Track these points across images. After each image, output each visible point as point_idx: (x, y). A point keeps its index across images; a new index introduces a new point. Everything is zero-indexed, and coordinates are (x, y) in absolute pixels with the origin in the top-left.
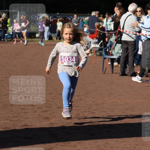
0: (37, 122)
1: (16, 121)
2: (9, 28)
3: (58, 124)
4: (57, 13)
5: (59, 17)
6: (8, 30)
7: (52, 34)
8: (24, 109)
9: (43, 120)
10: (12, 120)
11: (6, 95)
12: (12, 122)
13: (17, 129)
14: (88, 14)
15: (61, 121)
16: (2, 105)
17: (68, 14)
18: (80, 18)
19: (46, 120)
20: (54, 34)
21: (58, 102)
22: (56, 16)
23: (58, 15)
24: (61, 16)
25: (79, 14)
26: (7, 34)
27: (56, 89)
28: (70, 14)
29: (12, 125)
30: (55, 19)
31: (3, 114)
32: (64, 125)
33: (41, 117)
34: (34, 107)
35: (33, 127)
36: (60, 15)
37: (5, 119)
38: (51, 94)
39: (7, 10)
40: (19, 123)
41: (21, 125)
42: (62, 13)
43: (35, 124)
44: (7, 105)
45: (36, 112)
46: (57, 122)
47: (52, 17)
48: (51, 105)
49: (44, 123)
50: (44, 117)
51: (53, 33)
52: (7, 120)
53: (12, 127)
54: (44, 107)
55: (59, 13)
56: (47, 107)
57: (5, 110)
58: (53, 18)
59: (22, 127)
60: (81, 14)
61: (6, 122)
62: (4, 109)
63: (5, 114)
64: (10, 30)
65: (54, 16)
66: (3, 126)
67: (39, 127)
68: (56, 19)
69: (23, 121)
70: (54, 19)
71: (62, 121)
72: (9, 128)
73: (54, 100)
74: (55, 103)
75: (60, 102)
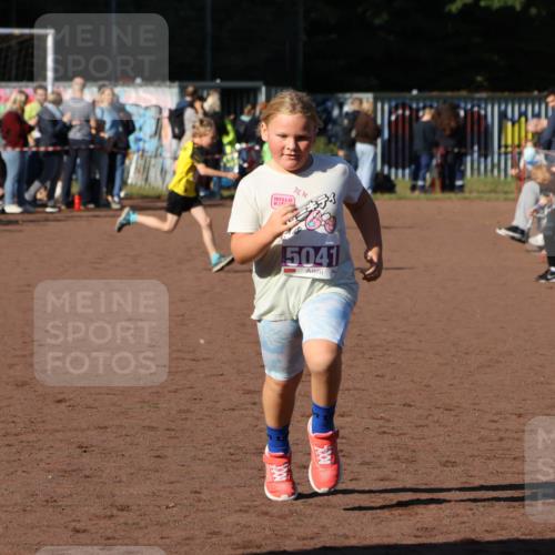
1: (283, 517)
3: (451, 533)
4: (410, 90)
5: (421, 105)
6: (224, 160)
7: (393, 171)
10: (266, 514)
11: (233, 410)
12: (265, 521)
13: (287, 548)
14: (532, 91)
15: (460, 519)
16: (223, 448)
17: (456, 94)
18: (503, 107)
20: (400, 172)
21: (442, 438)
22: (408, 102)
23: (417, 99)
24: (428, 103)
25: (499, 94)
27: (428, 386)
28: (464, 93)
29: (268, 532)
30: (403, 114)
31: (229, 487)
32: (473, 537)
35: (353, 542)
36: (424, 99)
37: (237, 507)
38: (410, 406)
39: (218, 81)
40: (296, 525)
41: (300, 532)
43: (358, 529)
44: (241, 448)
45: (356, 479)
46: (444, 522)
47: (393, 104)
48: (414, 451)
49: (394, 524)
51: (397, 168)
52: (246, 512)
53: (268, 542)
54: (389, 459)
55: (420, 90)
56: (398, 458)
57: (237, 469)
58: (397, 108)
59: (305, 542)
60: (506, 94)
61: (243, 522)
62: (233, 467)
63: (239, 487)
64: (233, 159)
65: (400, 101)
66: (235, 539)
67: (376, 541)
68: (407, 113)
69: (311, 516)
70: (400, 112)
71: (465, 519)
72: (258, 547)
73: (425, 429)
74: (430, 444)
75: (447, 439)
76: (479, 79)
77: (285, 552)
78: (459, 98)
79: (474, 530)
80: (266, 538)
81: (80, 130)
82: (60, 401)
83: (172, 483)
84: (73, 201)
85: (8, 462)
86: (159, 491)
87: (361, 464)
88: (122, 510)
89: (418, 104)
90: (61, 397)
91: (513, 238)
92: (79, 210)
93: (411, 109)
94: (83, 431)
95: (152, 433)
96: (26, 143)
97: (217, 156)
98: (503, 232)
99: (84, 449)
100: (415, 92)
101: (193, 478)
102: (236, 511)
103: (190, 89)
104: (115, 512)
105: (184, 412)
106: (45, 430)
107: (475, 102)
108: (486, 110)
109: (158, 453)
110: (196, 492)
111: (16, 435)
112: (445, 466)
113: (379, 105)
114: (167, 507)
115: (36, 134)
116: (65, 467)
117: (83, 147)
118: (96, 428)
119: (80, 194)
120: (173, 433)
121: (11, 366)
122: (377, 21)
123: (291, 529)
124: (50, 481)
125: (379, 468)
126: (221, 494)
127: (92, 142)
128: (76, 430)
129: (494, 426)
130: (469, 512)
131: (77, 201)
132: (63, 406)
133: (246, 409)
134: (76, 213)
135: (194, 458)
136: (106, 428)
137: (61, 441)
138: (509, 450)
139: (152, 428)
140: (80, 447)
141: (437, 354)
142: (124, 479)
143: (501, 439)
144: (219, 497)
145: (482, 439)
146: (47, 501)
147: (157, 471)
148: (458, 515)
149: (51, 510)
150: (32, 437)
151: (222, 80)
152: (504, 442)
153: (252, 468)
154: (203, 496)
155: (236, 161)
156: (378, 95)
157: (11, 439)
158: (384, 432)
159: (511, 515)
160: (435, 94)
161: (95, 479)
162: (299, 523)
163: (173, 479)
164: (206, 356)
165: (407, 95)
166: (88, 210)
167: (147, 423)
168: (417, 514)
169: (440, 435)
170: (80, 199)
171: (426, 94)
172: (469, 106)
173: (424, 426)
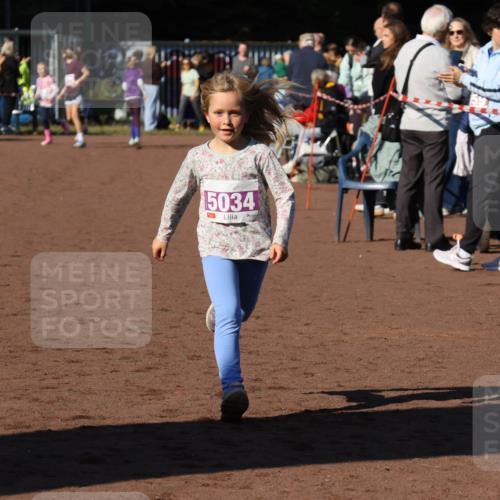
0: (120, 404)
1: (50, 402)
2: (25, 89)
3: (191, 413)
4: (183, 40)
5: (192, 52)
7: (169, 110)
8: (77, 362)
9: (139, 399)
10: (36, 400)
11: (15, 315)
12: (36, 406)
13: (53, 428)
14: (286, 40)
16: (4, 347)
18: (262, 54)
19: (152, 397)
20: (175, 110)
21: (190, 337)
22: (181, 49)
23: (188, 47)
25: (258, 43)
26: (17, 109)
27: (183, 294)
28: (228, 42)
29: (36, 415)
30: (177, 60)
31: (7, 379)
32: (209, 416)
33: (135, 388)
34: (111, 356)
35: (109, 422)
36: (195, 47)
37: (12, 395)
38: (167, 310)
39: (16, 29)
40: (61, 409)
41: (66, 414)
42: (201, 39)
43: (114, 411)
44: (20, 347)
45: (116, 371)
46: (186, 405)
47: (169, 51)
48: (166, 348)
49: (144, 407)
50: (144, 387)
51: (172, 108)
52: (19, 399)
53: (36, 423)
54: (145, 355)
55: (191, 39)
56: (152, 353)
57: (15, 364)
58: (172, 54)
59: (69, 422)
60: (265, 43)
61: (16, 407)
62: (11, 362)
63: (15, 378)
64: (29, 98)
65: (174, 49)
66: (8, 421)
67: (127, 421)
70: (175, 58)
71: (204, 402)
72: (28, 427)
73: (178, 330)
74: (181, 342)
75: (196, 337)
77: (50, 431)
79: (211, 411)
80: (35, 420)
89: (190, 51)
102: (11, 399)
123: (56, 412)
130: (208, 396)
148: (198, 399)
151: (20, 28)
156: (156, 42)
165: (180, 43)
168: (164, 398)
169: (189, 334)
171: (197, 42)
173: (176, 327)
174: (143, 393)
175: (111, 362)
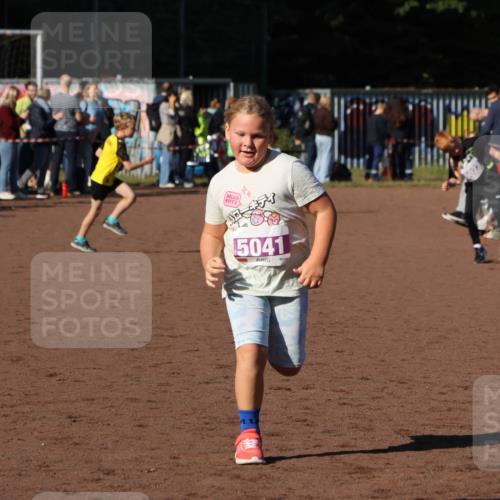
0: (327, 483)
1: (253, 480)
2: (200, 140)
3: (405, 494)
4: (364, 86)
5: (374, 100)
6: (197, 150)
7: (349, 160)
8: (277, 435)
9: (347, 477)
10: (238, 477)
11: (207, 383)
12: (238, 484)
14: (473, 87)
16: (198, 418)
17: (405, 90)
18: (447, 102)
19: (359, 475)
20: (355, 161)
21: (396, 409)
22: (361, 97)
23: (369, 94)
24: (380, 98)
25: (443, 90)
27: (384, 361)
28: (412, 89)
29: (239, 494)
30: (358, 108)
31: (205, 453)
33: (341, 465)
34: (312, 430)
36: (376, 95)
37: (212, 472)
39: (191, 78)
40: (266, 487)
42: (383, 86)
43: (321, 491)
44: (215, 418)
45: (319, 446)
46: (398, 484)
47: (349, 99)
48: (371, 421)
49: (353, 486)
50: (351, 465)
51: (352, 159)
52: (220, 475)
54: (349, 428)
55: (372, 86)
56: (357, 427)
57: (212, 437)
58: (352, 102)
60: (450, 90)
61: (217, 484)
62: (207, 435)
63: (213, 453)
65: (355, 97)
68: (361, 107)
70: (355, 106)
74: (385, 414)
75: (401, 410)
76: (425, 75)
78: (408, 94)
79: (426, 491)
81: (66, 123)
82: (51, 375)
83: (153, 449)
84: (61, 189)
85: (5, 431)
86: (141, 457)
87: (323, 432)
88: (108, 474)
89: (371, 99)
90: (52, 371)
91: (457, 222)
92: (66, 197)
93: (365, 104)
94: (73, 402)
95: (135, 405)
96: (17, 135)
97: (190, 147)
98: (448, 217)
99: (74, 419)
100: (368, 88)
101: (172, 445)
102: (211, 475)
103: (166, 85)
104: (102, 476)
105: (164, 385)
106: (39, 402)
107: (423, 97)
108: (432, 104)
109: (141, 422)
110: (174, 458)
111: (12, 406)
112: (398, 433)
113: (336, 100)
114: (149, 472)
115: (26, 127)
116: (56, 435)
117: (69, 138)
118: (84, 400)
119: (67, 182)
120: (154, 405)
121: (6, 342)
122: (334, 23)
123: (261, 491)
124: (43, 448)
125: (340, 435)
126: (197, 459)
127: (77, 134)
128: (66, 401)
129: (443, 397)
130: (421, 476)
131: (64, 188)
132: (54, 380)
133: (220, 382)
134: (63, 200)
135: (173, 427)
136: (93, 400)
137: (53, 411)
138: (456, 419)
139: (134, 400)
140: (70, 417)
141: (390, 330)
142: (110, 445)
143: (449, 410)
144: (195, 463)
145: (432, 409)
146: (40, 466)
147: (140, 439)
148: (411, 478)
149: (44, 474)
150: (27, 408)
151: (194, 76)
152: (452, 413)
153: (225, 436)
154: (181, 461)
155: (208, 152)
156: (335, 90)
157: (7, 410)
158: (344, 404)
159: (459, 478)
160: (386, 89)
161: (84, 447)
162: (268, 485)
163: (153, 446)
164: (183, 333)
165: (362, 90)
166: (74, 196)
167: (130, 395)
168: (374, 477)
169: (394, 406)
170: (67, 187)
171: (378, 90)
172: (417, 101)
173: (380, 398)
174: (351, 471)
175: (313, 436)
